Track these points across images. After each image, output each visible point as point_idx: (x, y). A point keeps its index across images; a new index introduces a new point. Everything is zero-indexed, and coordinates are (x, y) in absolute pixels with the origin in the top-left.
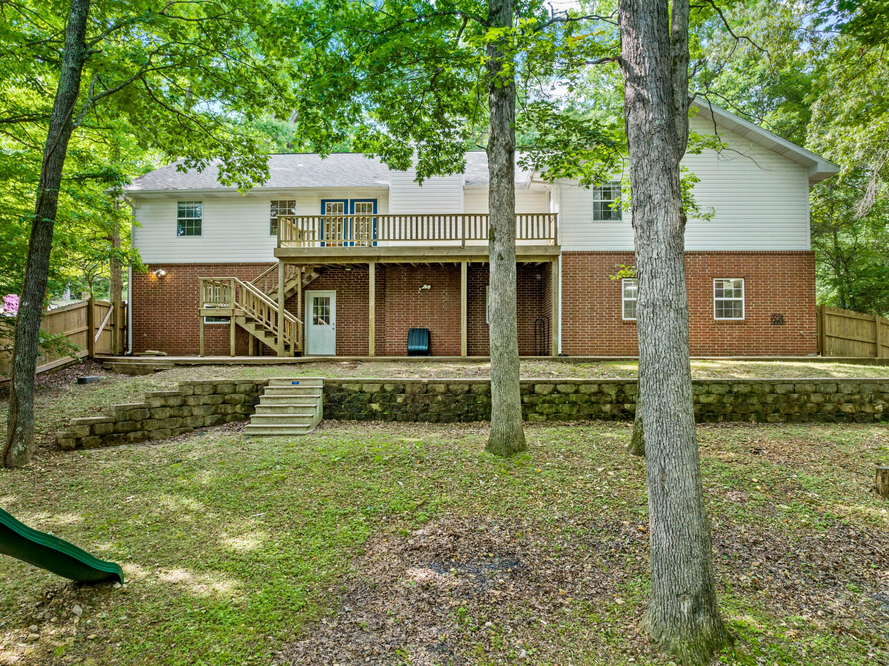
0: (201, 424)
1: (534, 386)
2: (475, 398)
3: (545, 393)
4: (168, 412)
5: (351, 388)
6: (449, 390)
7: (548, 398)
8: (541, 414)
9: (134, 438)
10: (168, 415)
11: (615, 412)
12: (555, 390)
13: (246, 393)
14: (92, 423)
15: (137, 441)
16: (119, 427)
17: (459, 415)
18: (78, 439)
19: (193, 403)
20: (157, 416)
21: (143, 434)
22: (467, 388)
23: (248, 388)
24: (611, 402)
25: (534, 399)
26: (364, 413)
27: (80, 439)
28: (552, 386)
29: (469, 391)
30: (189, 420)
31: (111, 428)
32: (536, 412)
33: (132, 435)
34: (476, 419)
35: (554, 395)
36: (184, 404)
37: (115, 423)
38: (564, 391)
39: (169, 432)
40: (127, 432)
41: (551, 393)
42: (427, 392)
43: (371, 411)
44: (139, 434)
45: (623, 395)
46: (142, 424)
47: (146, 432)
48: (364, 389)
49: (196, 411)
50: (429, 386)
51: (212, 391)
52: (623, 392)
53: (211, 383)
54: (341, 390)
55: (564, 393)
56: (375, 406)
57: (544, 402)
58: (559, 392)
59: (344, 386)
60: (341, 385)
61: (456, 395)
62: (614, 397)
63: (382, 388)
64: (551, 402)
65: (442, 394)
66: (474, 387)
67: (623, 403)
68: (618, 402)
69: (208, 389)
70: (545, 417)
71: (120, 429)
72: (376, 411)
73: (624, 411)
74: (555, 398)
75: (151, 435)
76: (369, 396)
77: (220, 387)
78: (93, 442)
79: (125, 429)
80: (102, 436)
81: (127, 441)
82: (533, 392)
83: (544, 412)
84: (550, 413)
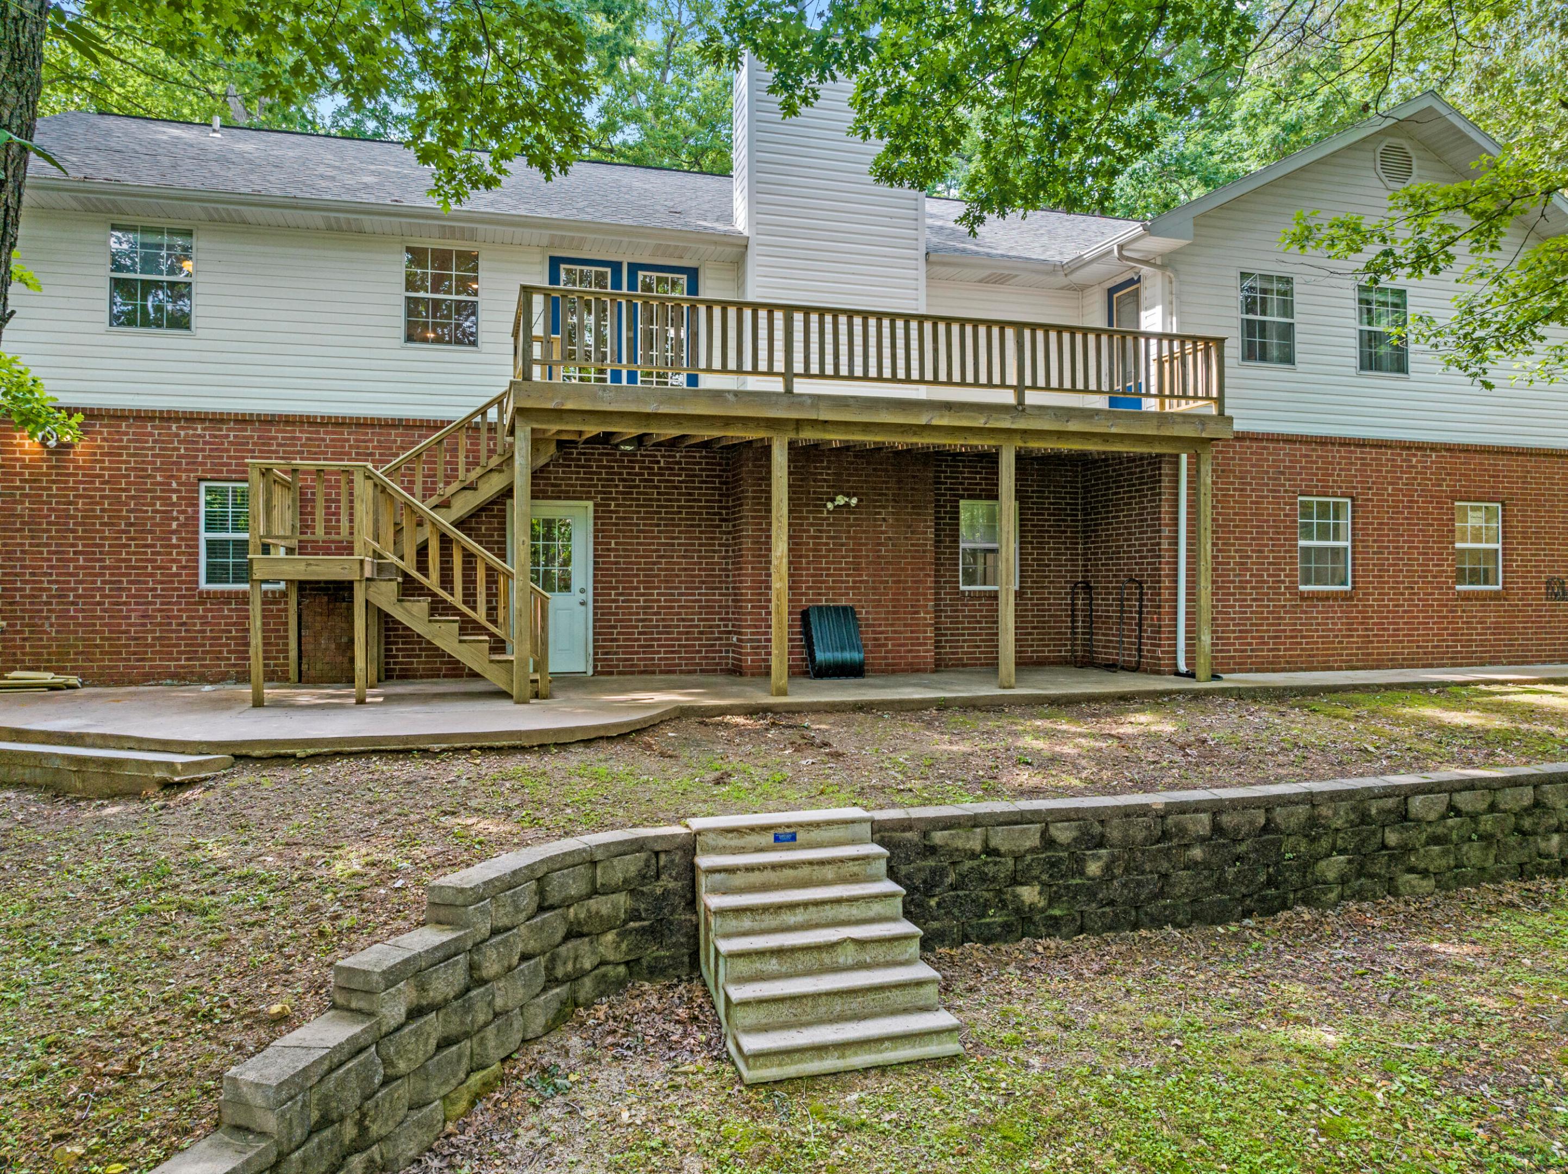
1: (1407, 799)
2: (1281, 845)
3: (1432, 816)
5: (959, 843)
6: (1217, 829)
7: (1437, 829)
8: (1425, 873)
12: (1453, 809)
13: (630, 887)
17: (1246, 898)
19: (495, 969)
22: (1261, 819)
23: (633, 871)
24: (1559, 829)
25: (1409, 835)
26: (995, 917)
28: (1445, 797)
29: (1267, 828)
32: (1414, 871)
34: (1285, 905)
35: (1450, 822)
38: (1469, 808)
41: (1444, 817)
42: (1165, 835)
43: (1018, 908)
48: (993, 843)
49: (504, 996)
50: (1170, 820)
54: (932, 850)
55: (1467, 814)
56: (1029, 894)
57: (1430, 841)
58: (1459, 813)
59: (938, 837)
60: (926, 835)
61: (1237, 842)
63: (1044, 833)
64: (1444, 840)
65: (1202, 840)
66: (1279, 814)
69: (527, 897)
70: (1432, 881)
72: (1032, 907)
74: (1452, 829)
76: (1009, 862)
82: (1407, 818)
83: (1431, 869)
84: (1442, 869)
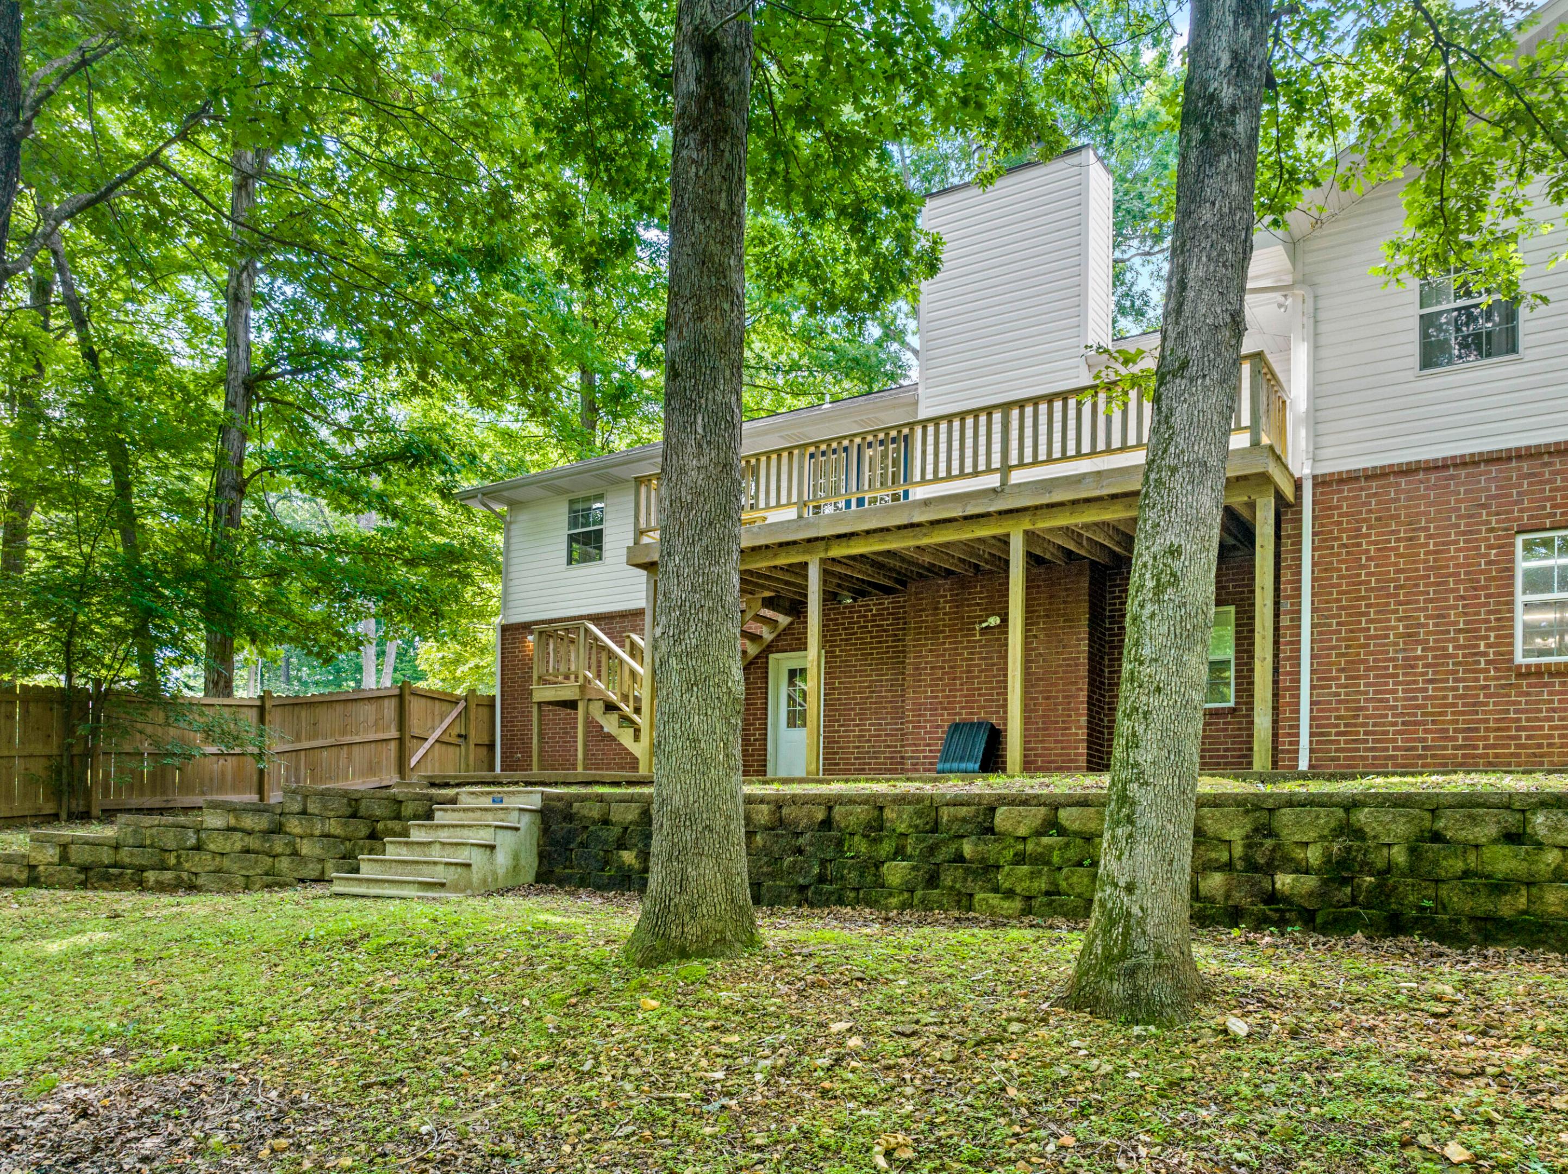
0: (315, 874)
1: (992, 810)
2: (840, 843)
3: (1022, 831)
4: (238, 842)
5: (586, 812)
7: (1030, 847)
8: (1010, 894)
9: (157, 882)
10: (238, 846)
11: (1240, 898)
12: (1052, 825)
14: (63, 841)
15: (161, 888)
16: (124, 855)
17: (802, 889)
18: (32, 868)
19: (298, 830)
20: (212, 847)
21: (179, 877)
22: (820, 815)
24: (1228, 867)
25: (991, 849)
26: (610, 872)
27: (35, 867)
28: (1043, 810)
29: (827, 824)
30: (284, 864)
31: (106, 856)
32: (996, 890)
33: (151, 876)
34: (841, 902)
35: (1045, 840)
36: (278, 829)
37: (117, 847)
38: (1076, 826)
39: (240, 881)
40: (142, 869)
41: (1039, 833)
43: (620, 867)
44: (168, 876)
45: (1269, 843)
46: (178, 857)
47: (185, 876)
48: (611, 815)
49: (306, 848)
51: (349, 811)
52: (1272, 834)
53: (345, 794)
55: (1077, 834)
56: (628, 857)
57: (1020, 859)
58: (1062, 831)
59: (576, 807)
60: (570, 805)
61: (798, 835)
62: (1238, 851)
64: (1041, 859)
67: (1270, 869)
68: (1252, 866)
69: (339, 805)
70: (1018, 904)
71: (127, 860)
72: (630, 868)
73: (1272, 897)
74: (1051, 848)
75: (200, 881)
76: (617, 830)
77: (364, 803)
78: (63, 876)
79: (137, 861)
80: (85, 869)
81: (141, 886)
82: (991, 830)
83: (1018, 890)
84: (1033, 893)
